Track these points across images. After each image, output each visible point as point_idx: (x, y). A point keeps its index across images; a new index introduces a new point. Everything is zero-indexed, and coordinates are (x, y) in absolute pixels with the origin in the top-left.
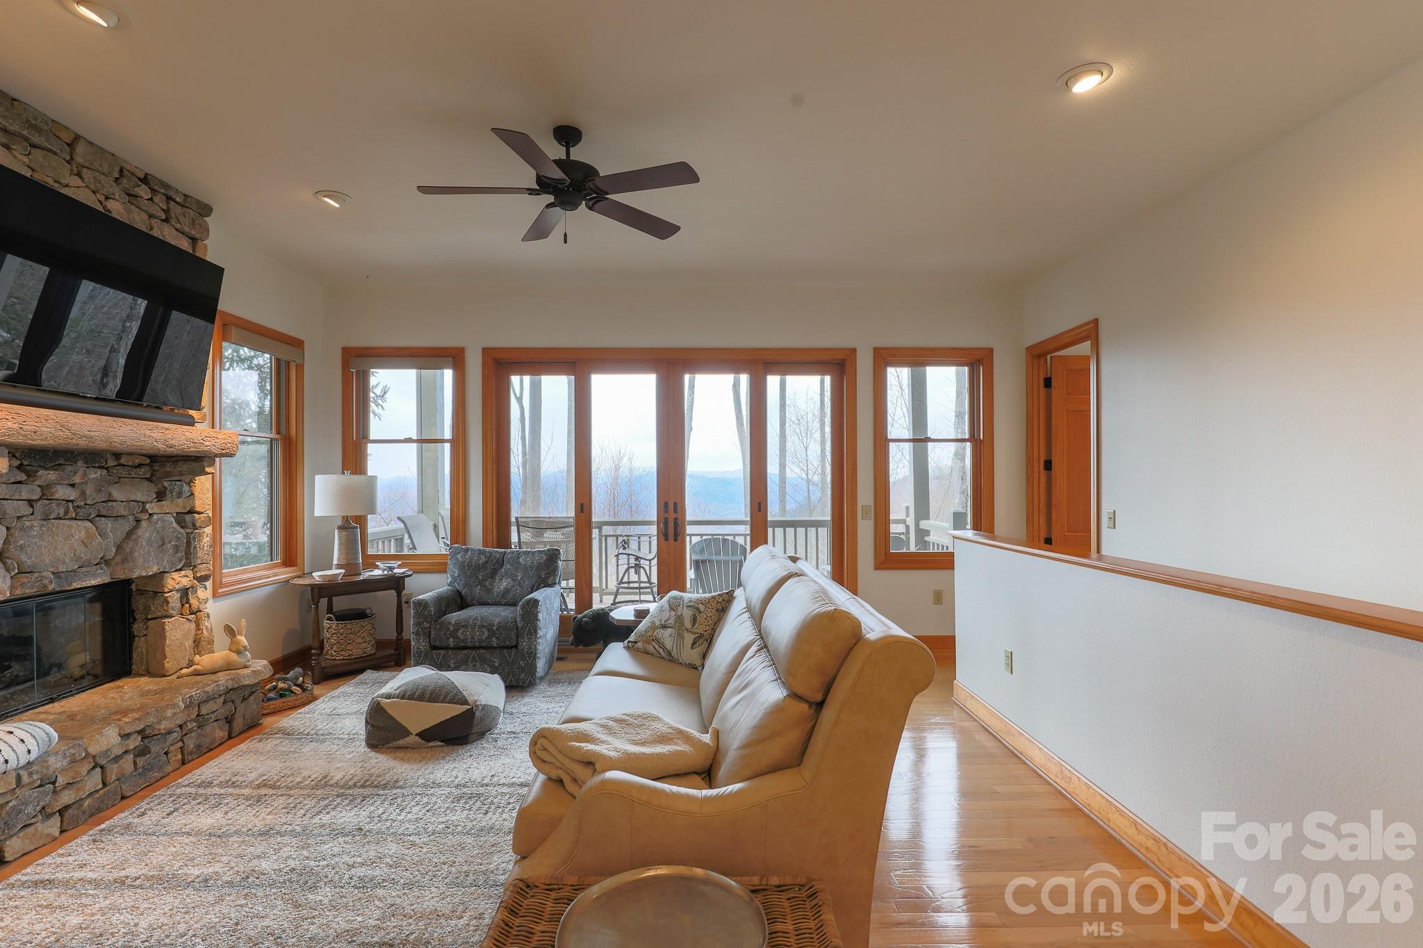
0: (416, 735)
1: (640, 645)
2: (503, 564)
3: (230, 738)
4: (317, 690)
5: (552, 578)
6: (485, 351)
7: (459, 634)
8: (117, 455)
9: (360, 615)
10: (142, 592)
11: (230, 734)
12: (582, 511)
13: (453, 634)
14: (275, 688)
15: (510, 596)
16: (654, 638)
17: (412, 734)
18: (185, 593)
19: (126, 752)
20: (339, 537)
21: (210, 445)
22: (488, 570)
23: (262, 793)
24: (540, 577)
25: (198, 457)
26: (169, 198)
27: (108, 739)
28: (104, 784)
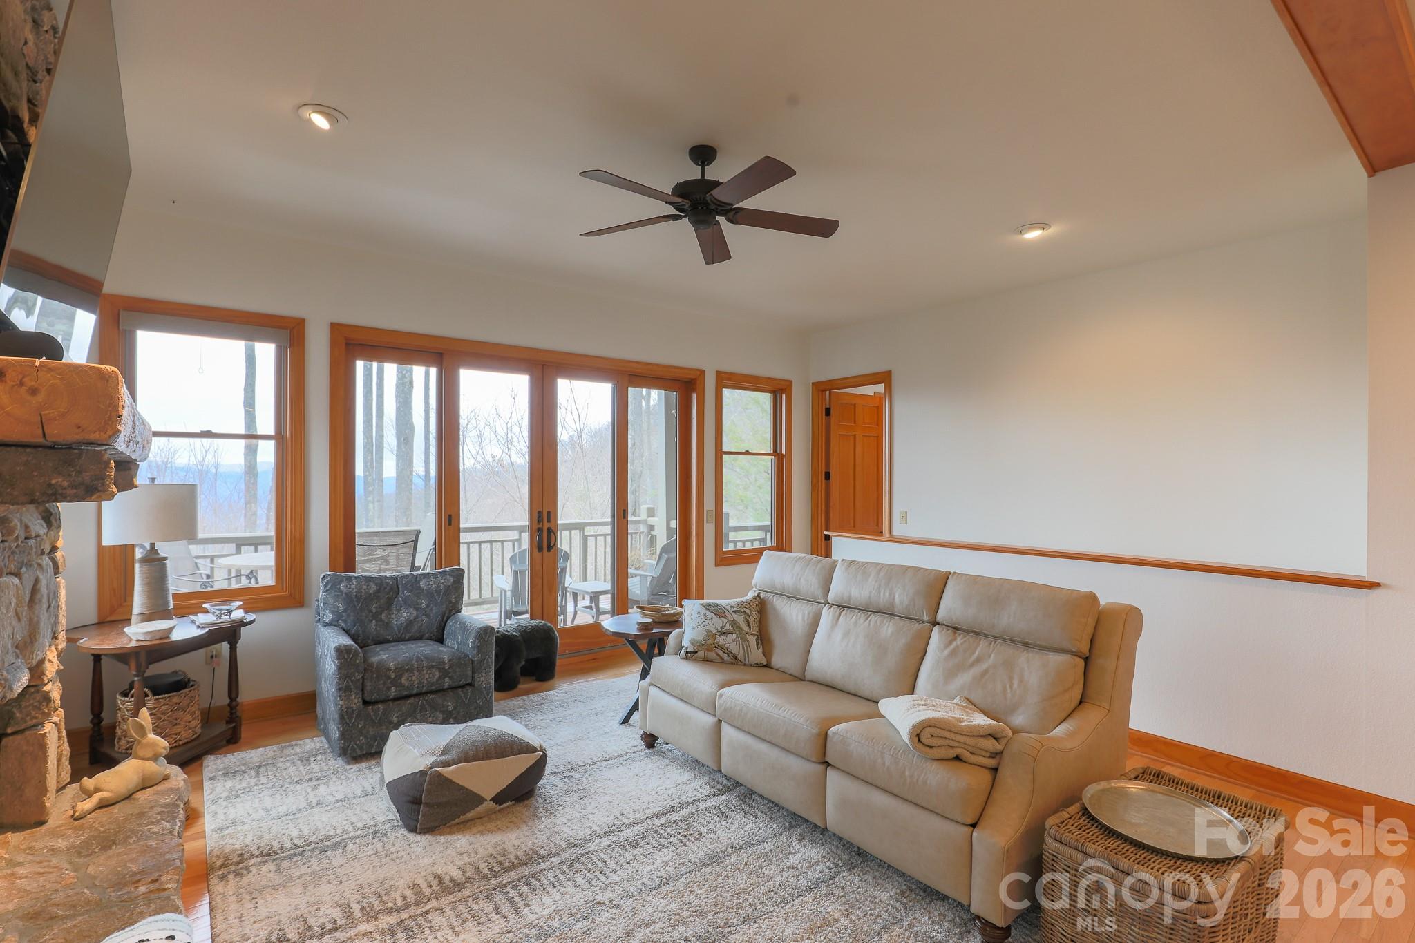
0: (491, 800)
1: (700, 654)
2: (399, 592)
6: (335, 328)
7: (403, 680)
9: (183, 683)
12: (450, 524)
13: (396, 682)
15: (415, 628)
16: (716, 645)
17: (486, 800)
20: (142, 574)
22: (382, 601)
24: (450, 602)
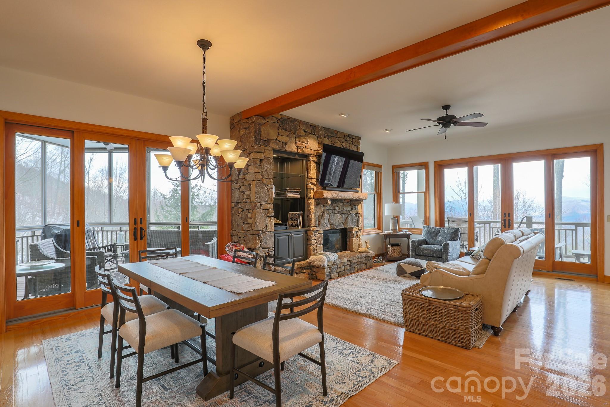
0: (409, 274)
1: (474, 256)
2: (440, 232)
3: (366, 269)
4: (386, 263)
5: (456, 238)
6: (435, 162)
7: (424, 251)
8: (345, 200)
9: (397, 245)
10: (349, 232)
11: (366, 268)
12: (470, 216)
13: (422, 251)
14: (376, 260)
15: (441, 242)
16: (479, 254)
17: (407, 273)
18: (357, 232)
19: (348, 265)
20: (392, 222)
21: (362, 197)
22: (435, 234)
23: (373, 278)
24: (452, 237)
25: (359, 200)
26: (353, 138)
27: (345, 260)
28: (345, 270)
